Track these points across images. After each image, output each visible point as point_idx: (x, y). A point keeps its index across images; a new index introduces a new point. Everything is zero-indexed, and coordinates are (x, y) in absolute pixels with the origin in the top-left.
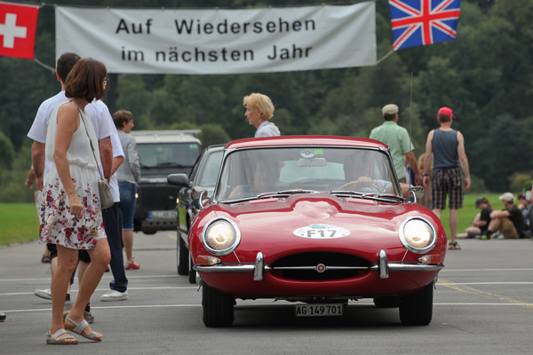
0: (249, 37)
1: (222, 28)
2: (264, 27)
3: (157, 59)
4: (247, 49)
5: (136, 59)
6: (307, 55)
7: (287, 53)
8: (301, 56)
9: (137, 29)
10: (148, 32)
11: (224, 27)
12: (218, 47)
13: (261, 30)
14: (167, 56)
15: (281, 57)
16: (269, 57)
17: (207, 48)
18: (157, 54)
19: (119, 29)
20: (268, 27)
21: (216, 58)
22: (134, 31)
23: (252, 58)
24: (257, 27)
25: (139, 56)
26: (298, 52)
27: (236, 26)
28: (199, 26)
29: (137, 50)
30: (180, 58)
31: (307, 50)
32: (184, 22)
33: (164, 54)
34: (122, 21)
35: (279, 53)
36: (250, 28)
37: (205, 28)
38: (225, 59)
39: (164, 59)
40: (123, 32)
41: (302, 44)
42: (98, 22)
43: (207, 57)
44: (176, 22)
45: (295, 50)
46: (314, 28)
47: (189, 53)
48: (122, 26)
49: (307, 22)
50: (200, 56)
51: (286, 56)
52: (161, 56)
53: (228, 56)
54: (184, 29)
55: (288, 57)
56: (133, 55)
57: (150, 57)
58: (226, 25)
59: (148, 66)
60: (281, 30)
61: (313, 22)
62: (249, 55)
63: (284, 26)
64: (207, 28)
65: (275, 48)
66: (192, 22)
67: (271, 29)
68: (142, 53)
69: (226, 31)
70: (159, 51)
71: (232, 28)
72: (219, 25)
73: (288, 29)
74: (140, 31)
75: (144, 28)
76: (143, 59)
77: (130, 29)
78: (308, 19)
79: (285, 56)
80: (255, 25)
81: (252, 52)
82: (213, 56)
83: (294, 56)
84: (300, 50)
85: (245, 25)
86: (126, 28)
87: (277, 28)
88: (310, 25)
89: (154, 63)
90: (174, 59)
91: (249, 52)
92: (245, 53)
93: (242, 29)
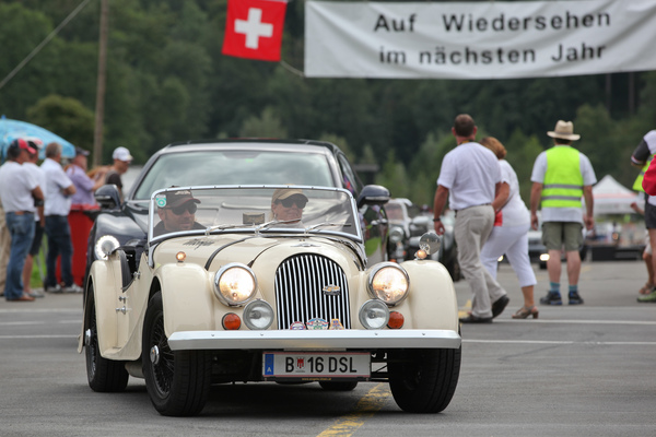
0: (531, 35)
1: (498, 24)
2: (548, 23)
3: (421, 61)
4: (527, 48)
5: (396, 61)
6: (599, 55)
7: (575, 54)
8: (592, 56)
9: (398, 26)
10: (411, 29)
11: (502, 24)
12: (493, 47)
13: (544, 25)
14: (433, 57)
15: (568, 58)
16: (554, 59)
17: (479, 48)
18: (422, 55)
19: (378, 26)
20: (553, 22)
21: (490, 60)
22: (395, 29)
23: (533, 59)
24: (540, 22)
25: (400, 58)
26: (588, 52)
27: (514, 22)
28: (471, 23)
29: (398, 50)
30: (448, 59)
31: (600, 50)
32: (453, 18)
33: (429, 55)
34: (382, 17)
35: (565, 53)
36: (532, 24)
37: (478, 25)
38: (501, 61)
39: (429, 61)
40: (382, 30)
41: (593, 43)
42: (354, 18)
43: (480, 58)
44: (444, 18)
45: (584, 49)
46: (608, 22)
47: (458, 54)
48: (382, 23)
49: (600, 16)
50: (471, 57)
51: (574, 57)
52: (425, 58)
53: (505, 58)
54: (453, 27)
55: (576, 58)
56: (393, 57)
57: (412, 59)
58: (502, 20)
59: (410, 70)
60: (568, 25)
61: (607, 16)
62: (529, 56)
63: (572, 21)
64: (481, 24)
65: (561, 48)
66: (463, 17)
67: (556, 25)
68: (404, 55)
69: (502, 28)
70: (424, 50)
71: (510, 24)
72: (495, 21)
73: (576, 24)
74: (402, 28)
75: (407, 24)
76: (404, 60)
77: (390, 25)
78: (602, 12)
79: (572, 57)
80: (537, 21)
81: (533, 52)
82: (487, 56)
83: (584, 56)
84: (591, 50)
85: (526, 21)
86: (386, 26)
87: (564, 24)
88: (604, 19)
89: (417, 66)
90: (440, 60)
91: (529, 52)
92: (525, 53)
93: (521, 25)
